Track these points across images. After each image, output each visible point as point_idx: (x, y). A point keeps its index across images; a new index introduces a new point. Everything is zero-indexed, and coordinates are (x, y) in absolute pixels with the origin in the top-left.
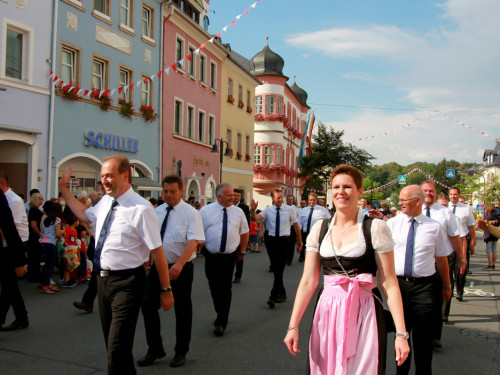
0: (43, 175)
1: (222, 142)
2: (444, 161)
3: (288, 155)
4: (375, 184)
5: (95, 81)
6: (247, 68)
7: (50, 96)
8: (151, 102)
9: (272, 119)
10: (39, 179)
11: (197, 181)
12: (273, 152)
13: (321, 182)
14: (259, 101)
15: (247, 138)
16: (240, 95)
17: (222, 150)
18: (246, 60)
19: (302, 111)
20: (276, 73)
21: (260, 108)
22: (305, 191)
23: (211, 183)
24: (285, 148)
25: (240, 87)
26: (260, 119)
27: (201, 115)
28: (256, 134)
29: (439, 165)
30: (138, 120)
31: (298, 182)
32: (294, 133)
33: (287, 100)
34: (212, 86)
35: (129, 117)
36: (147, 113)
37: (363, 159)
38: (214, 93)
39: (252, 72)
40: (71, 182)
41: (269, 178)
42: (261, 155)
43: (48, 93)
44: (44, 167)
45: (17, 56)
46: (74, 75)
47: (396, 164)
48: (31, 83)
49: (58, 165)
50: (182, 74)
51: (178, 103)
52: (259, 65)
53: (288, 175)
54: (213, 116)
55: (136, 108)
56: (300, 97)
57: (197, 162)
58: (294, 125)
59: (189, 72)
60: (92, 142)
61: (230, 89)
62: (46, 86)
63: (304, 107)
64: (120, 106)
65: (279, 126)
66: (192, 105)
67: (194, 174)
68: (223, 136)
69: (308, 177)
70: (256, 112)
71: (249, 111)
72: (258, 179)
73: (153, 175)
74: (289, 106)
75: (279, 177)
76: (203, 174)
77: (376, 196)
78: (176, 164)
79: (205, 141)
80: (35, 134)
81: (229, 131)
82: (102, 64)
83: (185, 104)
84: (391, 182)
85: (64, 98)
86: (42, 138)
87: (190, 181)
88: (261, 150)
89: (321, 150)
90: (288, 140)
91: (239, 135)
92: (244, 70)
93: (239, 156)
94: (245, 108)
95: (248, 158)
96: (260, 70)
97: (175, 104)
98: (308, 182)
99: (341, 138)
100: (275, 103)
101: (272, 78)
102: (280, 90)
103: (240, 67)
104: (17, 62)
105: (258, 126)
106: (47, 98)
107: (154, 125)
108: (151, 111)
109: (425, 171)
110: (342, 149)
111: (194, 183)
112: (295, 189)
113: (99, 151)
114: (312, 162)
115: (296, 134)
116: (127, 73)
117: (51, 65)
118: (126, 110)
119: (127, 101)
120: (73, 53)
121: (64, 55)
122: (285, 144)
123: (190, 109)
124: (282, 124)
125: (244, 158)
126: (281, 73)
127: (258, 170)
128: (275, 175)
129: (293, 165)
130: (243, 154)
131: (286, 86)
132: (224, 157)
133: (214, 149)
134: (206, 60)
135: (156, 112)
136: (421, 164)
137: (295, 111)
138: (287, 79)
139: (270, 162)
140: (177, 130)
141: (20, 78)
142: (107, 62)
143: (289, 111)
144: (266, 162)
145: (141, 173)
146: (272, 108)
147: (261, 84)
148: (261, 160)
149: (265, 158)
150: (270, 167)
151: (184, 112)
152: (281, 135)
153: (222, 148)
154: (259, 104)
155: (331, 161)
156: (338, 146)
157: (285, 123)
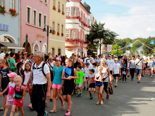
1: (48, 27)
2: (150, 37)
3: (81, 34)
4: (120, 47)
8: (15, 8)
9: (74, 18)
11: (38, 45)
12: (74, 33)
13: (95, 46)
14: (68, 9)
15: (62, 26)
16: (59, 6)
19: (88, 15)
21: (69, 13)
22: (89, 50)
23: (45, 46)
24: (80, 31)
25: (59, 3)
26: (69, 18)
27: (40, 14)
28: (66, 24)
29: (147, 39)
30: (8, 16)
31: (86, 45)
32: (84, 24)
33: (81, 9)
34: (46, 1)
35: (4, 14)
36: (13, 12)
37: (113, 36)
38: (46, 5)
41: (72, 44)
42: (69, 34)
47: (129, 39)
51: (29, 9)
53: (81, 43)
54: (46, 15)
55: (7, 9)
56: (87, 9)
57: (38, 36)
58: (84, 20)
61: (54, 3)
63: (89, 12)
65: (77, 21)
66: (35, 10)
67: (37, 42)
68: (51, 25)
70: (67, 14)
71: (63, 14)
72: (68, 44)
73: (16, 42)
74: (82, 12)
75: (77, 44)
76: (41, 42)
77: (120, 52)
79: (42, 27)
81: (54, 22)
83: (32, 9)
84: (127, 46)
87: (35, 45)
88: (69, 32)
89: (95, 32)
90: (81, 27)
91: (58, 24)
93: (58, 34)
94: (61, 12)
95: (62, 35)
97: (27, 9)
99: (104, 26)
100: (75, 11)
102: (78, 5)
105: (67, 21)
107: (17, 18)
108: (15, 12)
109: (141, 42)
110: (104, 31)
111: (37, 45)
112: (84, 49)
114: (91, 37)
115: (85, 25)
118: (2, 11)
119: (2, 6)
122: (80, 29)
123: (35, 12)
124: (78, 20)
125: (60, 35)
127: (68, 40)
128: (75, 42)
129: (83, 39)
130: (60, 33)
131: (81, 3)
135: (17, 12)
136: (140, 38)
137: (84, 14)
139: (73, 37)
140: (29, 21)
143: (82, 15)
144: (71, 37)
145: (11, 41)
146: (74, 13)
147: (69, 2)
148: (69, 36)
149: (71, 35)
150: (73, 39)
151: (32, 13)
152: (78, 25)
153: (48, 29)
154: (68, 11)
155: (99, 36)
156: (102, 30)
157: (80, 20)
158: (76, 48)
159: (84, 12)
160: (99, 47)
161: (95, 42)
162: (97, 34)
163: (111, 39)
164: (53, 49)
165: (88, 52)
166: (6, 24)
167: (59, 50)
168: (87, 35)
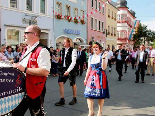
0: (52, 42)
1: (106, 30)
5: (66, 12)
6: (114, 5)
7: (53, 18)
8: (83, 19)
9: (123, 22)
10: (51, 44)
13: (140, 43)
14: (119, 16)
15: (115, 29)
16: (112, 15)
17: (107, 33)
18: (114, 3)
19: (134, 19)
20: (124, 6)
21: (119, 19)
22: (135, 46)
23: (103, 44)
24: (127, 31)
25: (112, 12)
26: (119, 22)
27: (100, 22)
28: (118, 27)
30: (80, 24)
31: (132, 43)
33: (129, 15)
34: (103, 12)
35: (77, 23)
36: (83, 22)
38: (104, 14)
39: (116, 7)
40: (60, 44)
41: (122, 41)
42: (119, 34)
43: (53, 17)
44: (52, 40)
45: (43, 6)
46: (60, 11)
48: (48, 15)
49: (56, 39)
50: (93, 9)
51: (92, 18)
52: (119, 4)
53: (128, 40)
54: (103, 22)
55: (79, 20)
56: (133, 14)
57: (99, 37)
58: (131, 24)
59: (95, 8)
60: (66, 32)
61: (109, 13)
62: (52, 15)
63: (134, 17)
64: (74, 20)
66: (96, 19)
67: (98, 41)
68: (107, 28)
69: (136, 41)
70: (118, 20)
71: (115, 20)
72: (119, 42)
73: (85, 42)
74: (129, 17)
75: (125, 41)
76: (100, 41)
78: (92, 38)
79: (101, 30)
80: (49, 30)
81: (109, 27)
82: (68, 7)
83: (94, 19)
85: (57, 19)
86: (51, 31)
88: (119, 32)
90: (129, 29)
91: (112, 28)
92: (113, 6)
93: (112, 35)
94: (114, 19)
95: (115, 35)
96: (119, 6)
97: (91, 19)
98: (135, 43)
99: (147, 28)
100: (124, 17)
101: (123, 8)
102: (126, 12)
103: (112, 5)
104: (43, 8)
105: (118, 25)
106: (52, 19)
107: (85, 26)
108: (84, 21)
110: (147, 31)
112: (131, 45)
113: (68, 34)
114: (137, 36)
115: (131, 27)
116: (76, 10)
117: (53, 9)
118: (76, 22)
119: (76, 19)
120: (60, 4)
121: (57, 5)
122: (127, 30)
123: (96, 20)
124: (126, 23)
125: (114, 35)
126: (126, 6)
127: (119, 39)
128: (124, 40)
131: (128, 10)
132: (107, 35)
133: (104, 33)
134: (101, 4)
135: (85, 21)
137: (131, 19)
138: (128, 8)
139: (123, 36)
140: (92, 27)
141: (44, 13)
142: (70, 7)
143: (129, 19)
144: (121, 36)
145: (81, 41)
146: (123, 18)
147: (119, 10)
148: (119, 36)
149: (121, 35)
150: (123, 38)
151: (94, 21)
152: (126, 27)
153: (106, 32)
154: (119, 17)
155: (143, 35)
156: (146, 30)
157: (127, 23)
158: (125, 44)
159: (131, 17)
160: (144, 43)
161: (140, 40)
162: (141, 33)
163: (153, 37)
164: (109, 46)
165: (134, 47)
166: (78, 30)
167: (113, 46)
168: (134, 35)
